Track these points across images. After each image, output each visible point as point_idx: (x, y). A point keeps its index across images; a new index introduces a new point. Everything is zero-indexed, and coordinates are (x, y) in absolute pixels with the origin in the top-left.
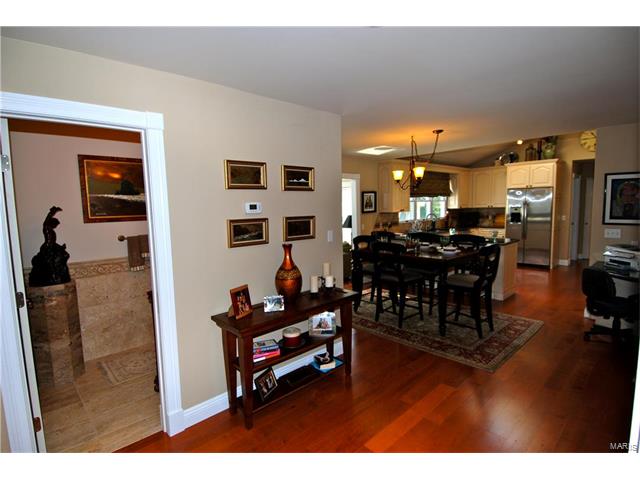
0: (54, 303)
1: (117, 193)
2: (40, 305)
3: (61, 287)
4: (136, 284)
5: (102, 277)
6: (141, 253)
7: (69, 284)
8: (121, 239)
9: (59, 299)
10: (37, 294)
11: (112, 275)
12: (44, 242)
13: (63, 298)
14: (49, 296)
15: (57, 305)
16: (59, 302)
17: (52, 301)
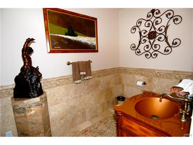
0: (33, 112)
1: (66, 35)
2: (23, 115)
3: (37, 99)
4: (76, 90)
5: (59, 87)
6: (80, 72)
7: (42, 96)
8: (69, 63)
9: (36, 108)
10: (20, 106)
11: (64, 86)
12: (23, 64)
13: (39, 108)
14: (29, 107)
15: (35, 113)
16: (36, 111)
17: (31, 110)
